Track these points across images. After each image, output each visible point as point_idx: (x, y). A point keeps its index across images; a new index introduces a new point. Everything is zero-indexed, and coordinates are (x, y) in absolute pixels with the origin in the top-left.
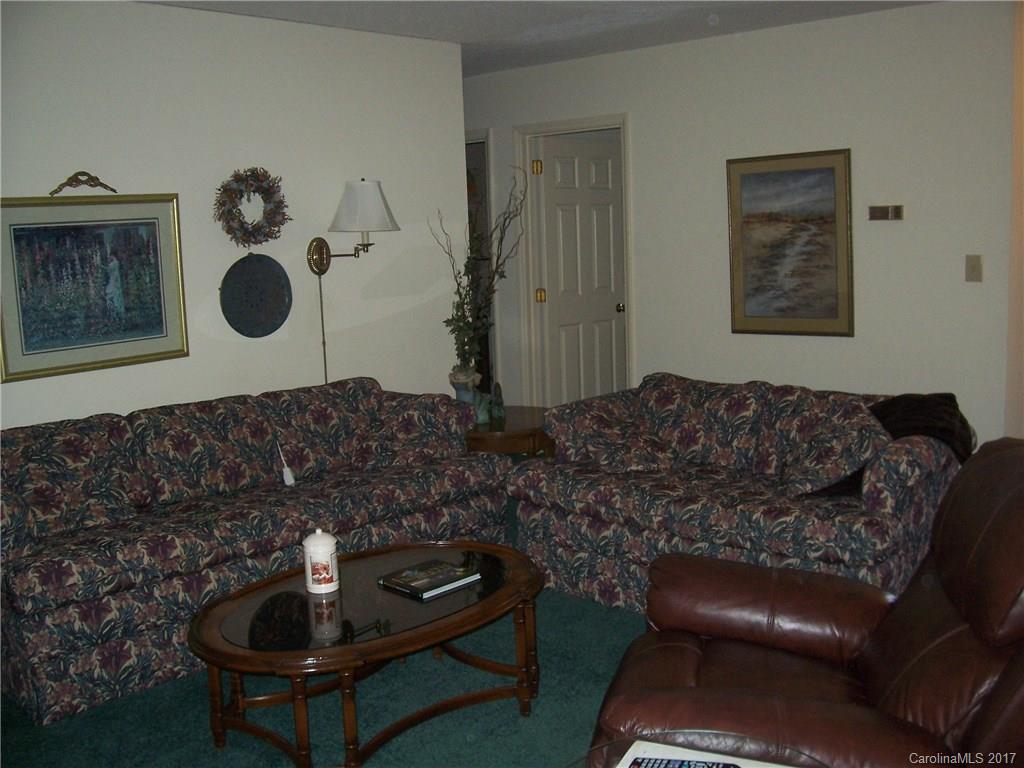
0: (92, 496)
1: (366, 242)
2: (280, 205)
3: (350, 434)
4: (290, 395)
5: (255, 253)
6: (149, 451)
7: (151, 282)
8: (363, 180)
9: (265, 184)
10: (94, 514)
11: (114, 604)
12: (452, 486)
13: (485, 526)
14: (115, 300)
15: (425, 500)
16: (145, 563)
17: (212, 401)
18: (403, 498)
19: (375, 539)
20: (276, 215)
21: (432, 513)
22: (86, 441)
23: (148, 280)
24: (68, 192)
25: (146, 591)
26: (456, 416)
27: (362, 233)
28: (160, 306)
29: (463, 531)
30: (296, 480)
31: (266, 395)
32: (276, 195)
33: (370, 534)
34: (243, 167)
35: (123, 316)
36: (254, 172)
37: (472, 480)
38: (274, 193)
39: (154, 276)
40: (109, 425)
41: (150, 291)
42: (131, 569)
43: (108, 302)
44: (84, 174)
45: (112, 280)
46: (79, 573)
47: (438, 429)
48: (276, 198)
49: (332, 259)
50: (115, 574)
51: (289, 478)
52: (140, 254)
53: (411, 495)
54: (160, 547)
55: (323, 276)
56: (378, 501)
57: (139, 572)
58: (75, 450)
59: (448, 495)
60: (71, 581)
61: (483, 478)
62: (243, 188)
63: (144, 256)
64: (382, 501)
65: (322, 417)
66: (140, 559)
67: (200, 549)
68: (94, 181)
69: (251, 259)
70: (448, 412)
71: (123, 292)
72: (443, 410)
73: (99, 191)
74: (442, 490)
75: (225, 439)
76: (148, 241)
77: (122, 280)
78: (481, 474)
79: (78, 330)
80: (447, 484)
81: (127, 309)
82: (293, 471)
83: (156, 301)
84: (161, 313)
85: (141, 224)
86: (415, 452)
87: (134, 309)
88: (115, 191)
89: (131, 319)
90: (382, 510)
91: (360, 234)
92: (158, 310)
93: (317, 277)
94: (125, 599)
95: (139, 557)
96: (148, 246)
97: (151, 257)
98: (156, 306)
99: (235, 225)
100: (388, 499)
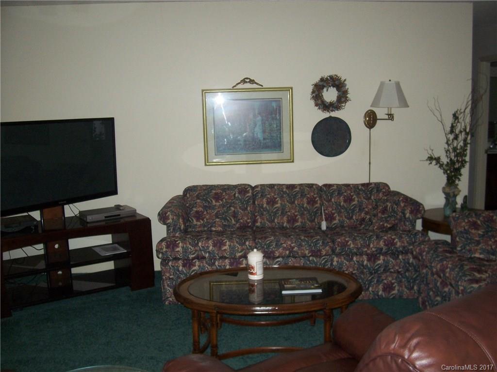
0: (218, 218)
1: (389, 113)
2: (346, 92)
3: (361, 210)
4: (337, 187)
5: (333, 116)
6: (256, 203)
7: (276, 127)
8: (390, 80)
9: (337, 82)
10: (217, 225)
11: (197, 263)
12: (384, 245)
13: (408, 270)
14: (259, 134)
15: (366, 249)
16: (210, 249)
17: (295, 185)
18: (352, 246)
19: (335, 263)
20: (343, 97)
21: (372, 257)
22: (224, 194)
23: (275, 126)
24: (240, 86)
25: (213, 261)
26: (410, 209)
27: (388, 108)
28: (281, 139)
29: (392, 270)
30: (327, 228)
31: (325, 185)
32: (342, 89)
33: (332, 260)
34: (326, 74)
35: (262, 141)
36: (331, 77)
37: (399, 244)
38: (342, 87)
39: (278, 124)
40: (243, 189)
41: (276, 131)
42: (203, 250)
43: (255, 135)
44: (247, 78)
45: (257, 126)
46: (182, 247)
47: (397, 215)
48: (343, 89)
49: (378, 121)
50: (196, 251)
51: (324, 226)
52: (272, 114)
53: (357, 245)
54: (219, 244)
55: (372, 130)
56: (338, 245)
57: (207, 252)
58: (217, 197)
59: (382, 249)
60: (177, 250)
61: (406, 244)
62: (325, 84)
63: (274, 116)
64: (340, 245)
65: (349, 200)
66: (208, 247)
67: (237, 248)
68: (252, 81)
69: (330, 118)
70: (405, 206)
71: (263, 131)
72: (402, 205)
73: (255, 86)
74: (378, 246)
75: (293, 203)
76: (276, 109)
77: (262, 126)
78: (405, 242)
79: (240, 146)
80: (382, 243)
81: (264, 139)
82: (327, 223)
83: (279, 136)
84: (281, 142)
85: (274, 101)
86: (379, 224)
87: (267, 139)
88: (262, 86)
89: (266, 143)
90: (339, 250)
91: (387, 109)
92: (279, 140)
93: (368, 129)
94: (203, 263)
95: (208, 246)
96: (276, 111)
97: (277, 115)
98: (278, 138)
99: (319, 102)
100: (344, 245)
